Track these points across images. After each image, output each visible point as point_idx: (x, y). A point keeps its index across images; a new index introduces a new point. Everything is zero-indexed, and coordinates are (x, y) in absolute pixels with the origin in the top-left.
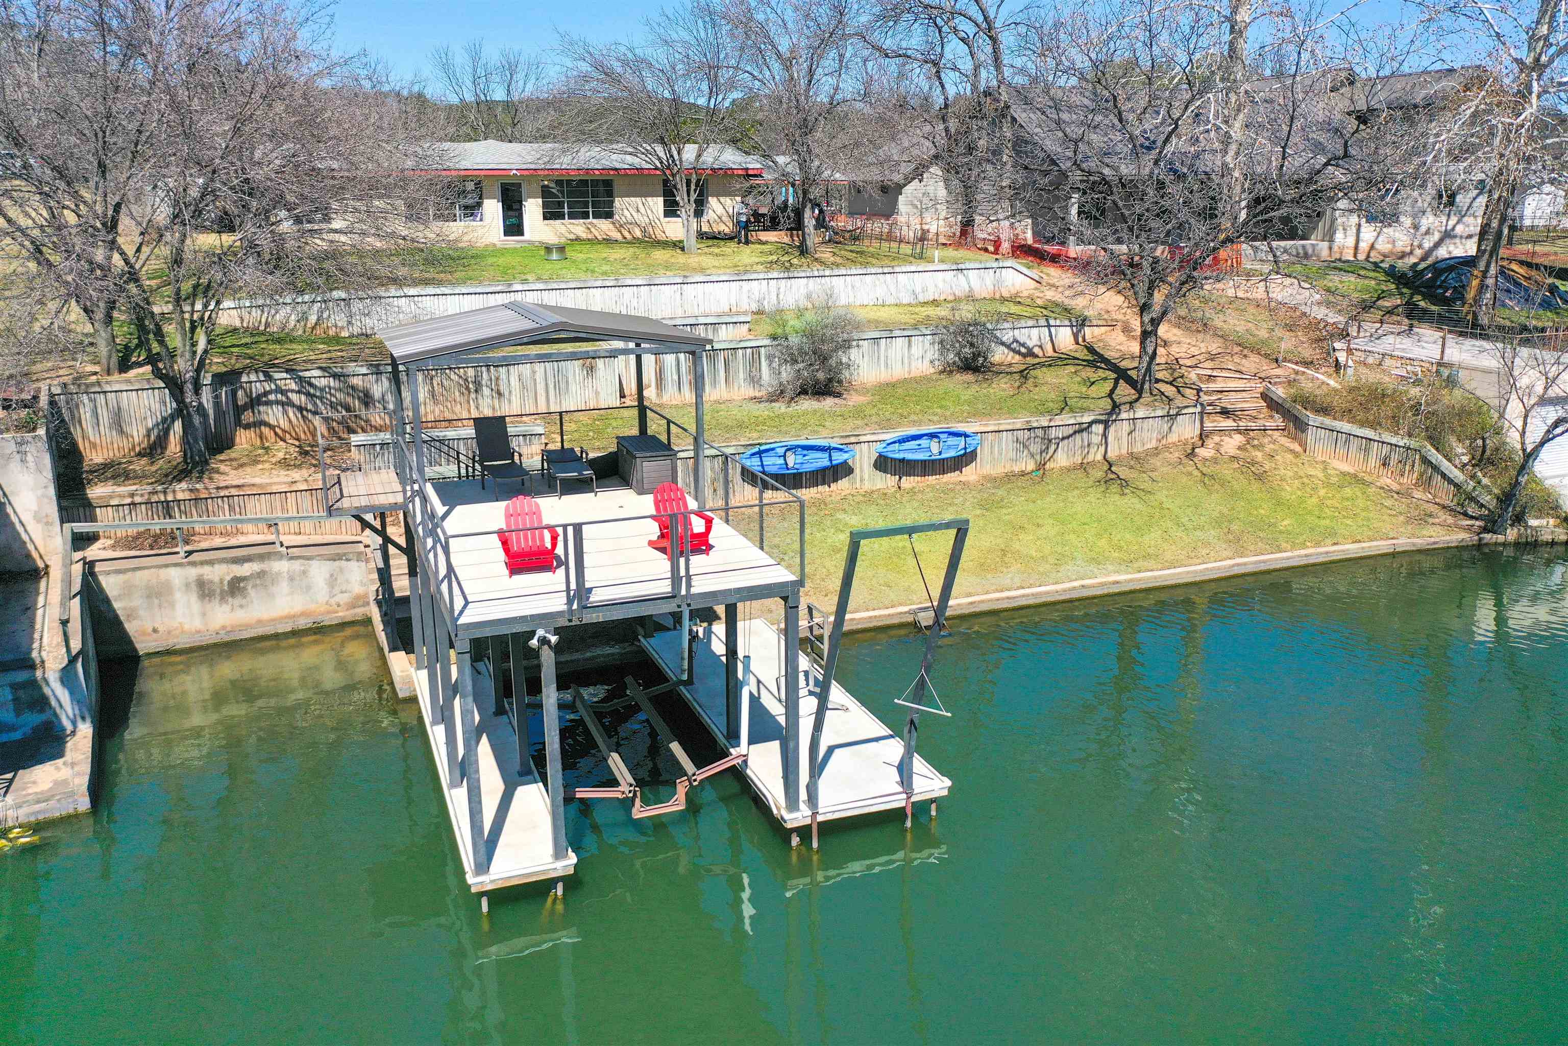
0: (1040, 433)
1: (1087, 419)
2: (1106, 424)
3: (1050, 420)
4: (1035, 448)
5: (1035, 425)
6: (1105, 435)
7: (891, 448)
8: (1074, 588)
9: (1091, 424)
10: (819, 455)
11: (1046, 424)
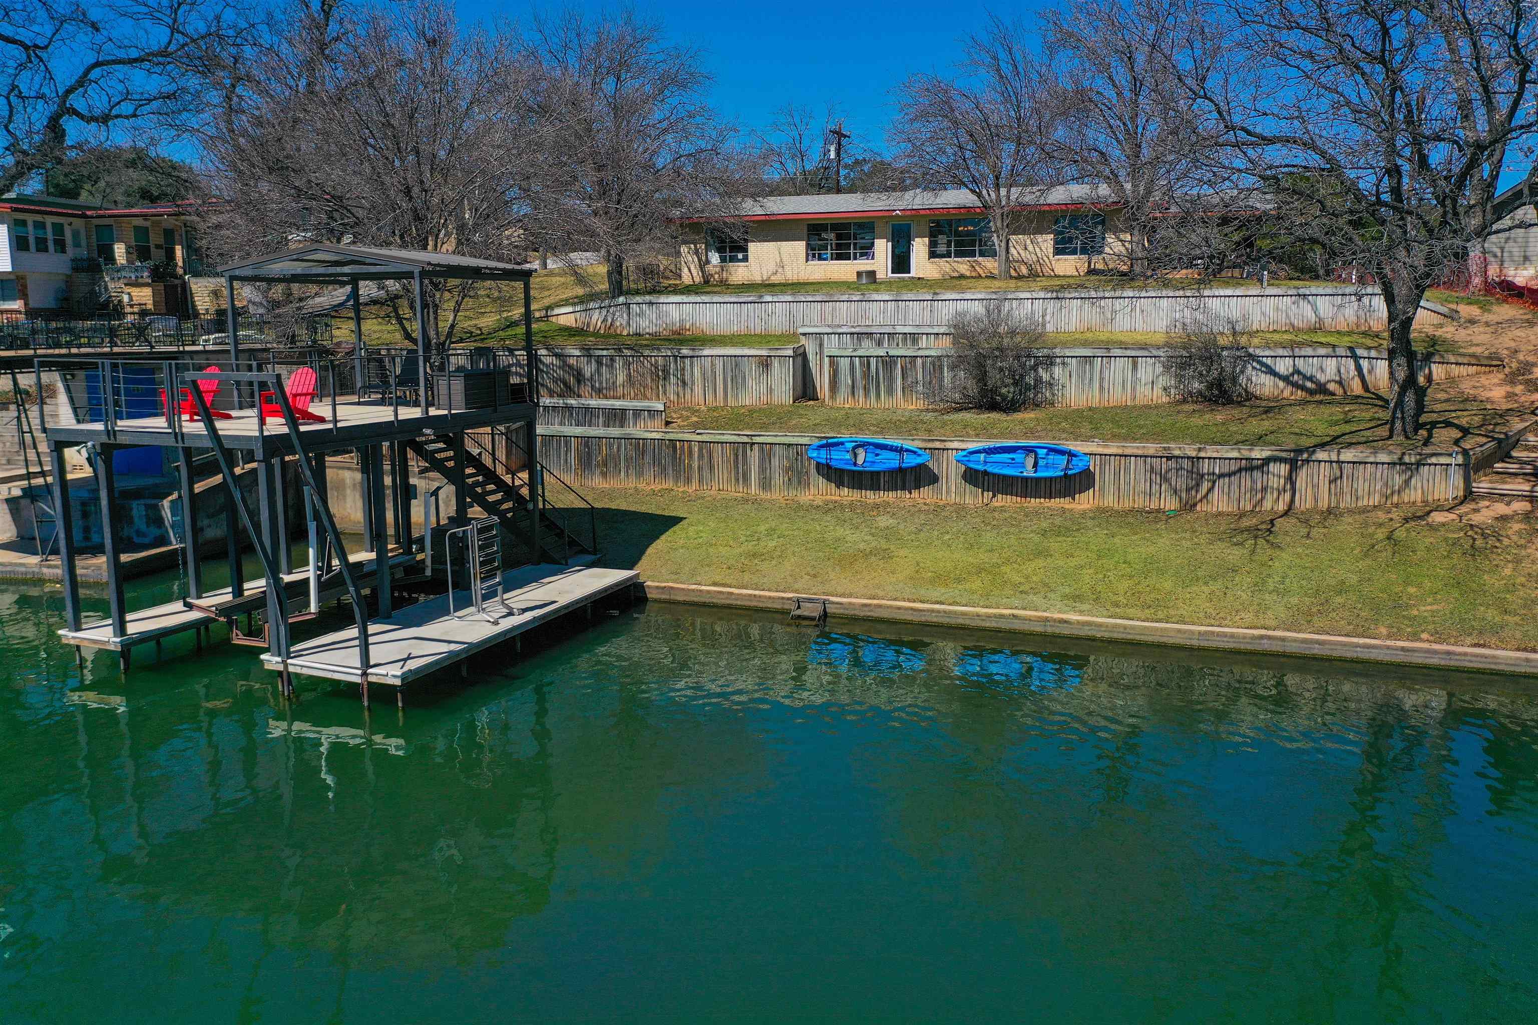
0: (1186, 464)
1: (1259, 453)
2: (1294, 466)
3: (1200, 450)
4: (1181, 483)
5: (1177, 453)
6: (1291, 479)
7: (974, 457)
8: (1002, 616)
9: (1267, 461)
10: (892, 455)
11: (1194, 454)
